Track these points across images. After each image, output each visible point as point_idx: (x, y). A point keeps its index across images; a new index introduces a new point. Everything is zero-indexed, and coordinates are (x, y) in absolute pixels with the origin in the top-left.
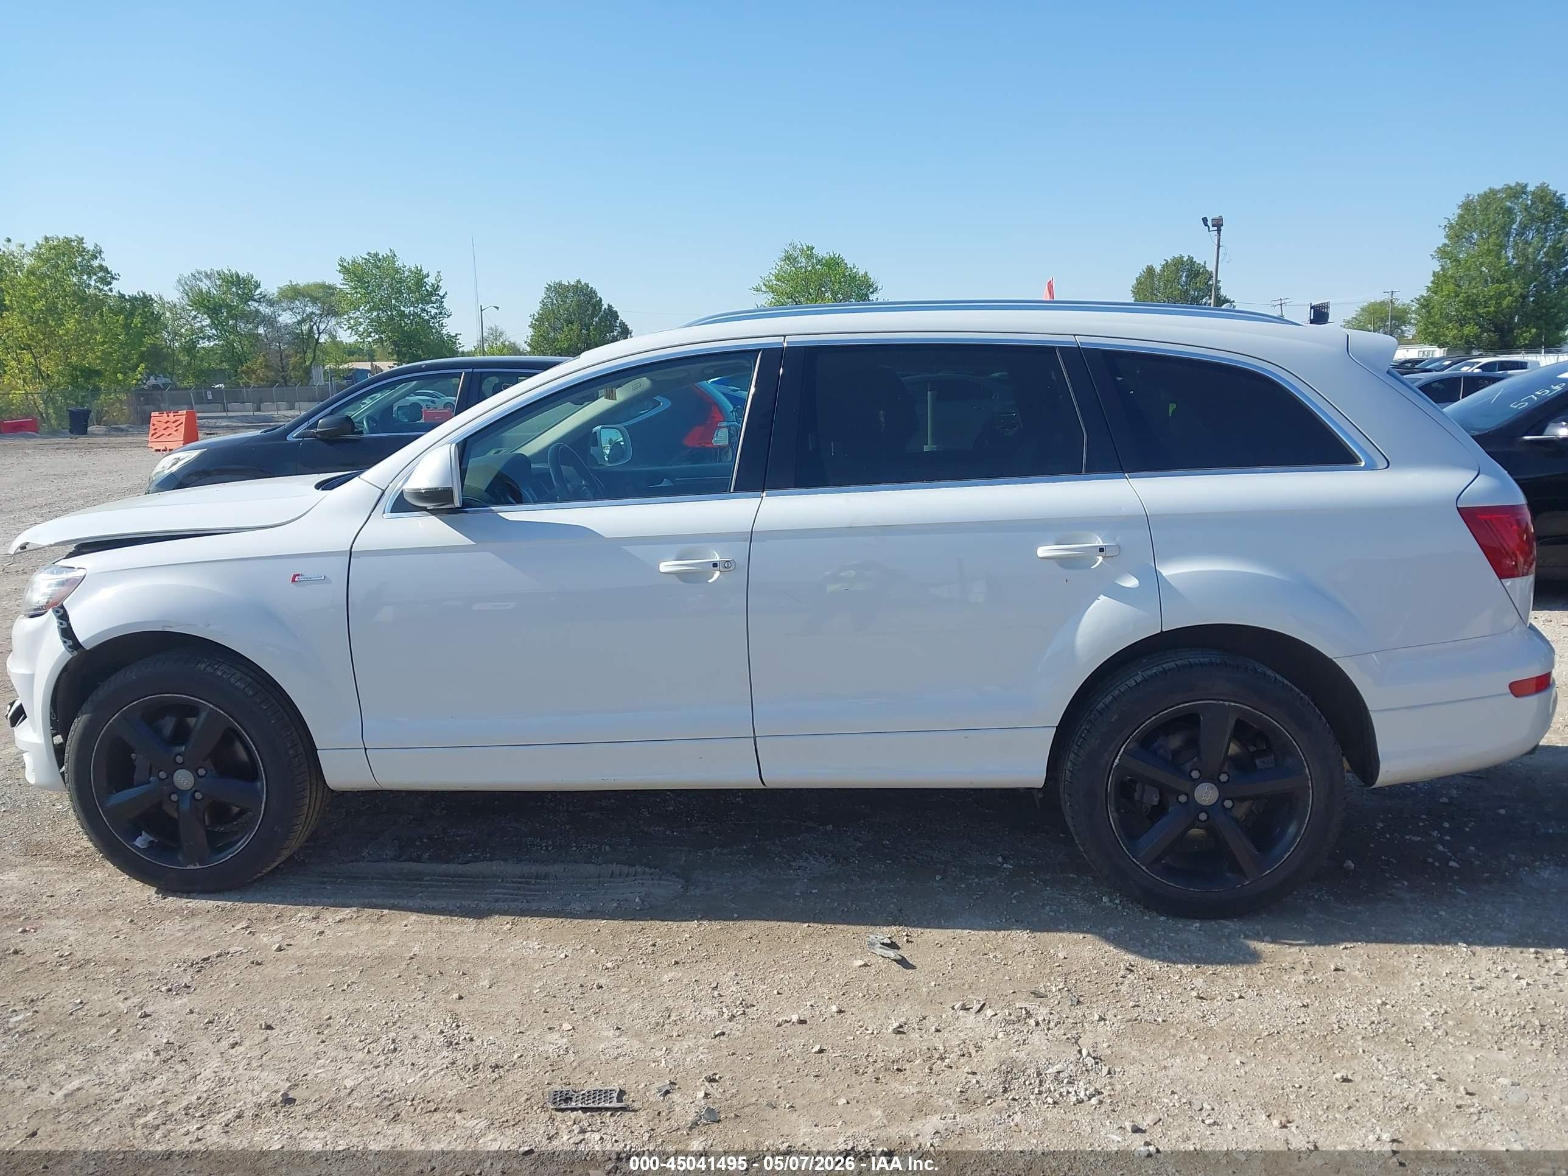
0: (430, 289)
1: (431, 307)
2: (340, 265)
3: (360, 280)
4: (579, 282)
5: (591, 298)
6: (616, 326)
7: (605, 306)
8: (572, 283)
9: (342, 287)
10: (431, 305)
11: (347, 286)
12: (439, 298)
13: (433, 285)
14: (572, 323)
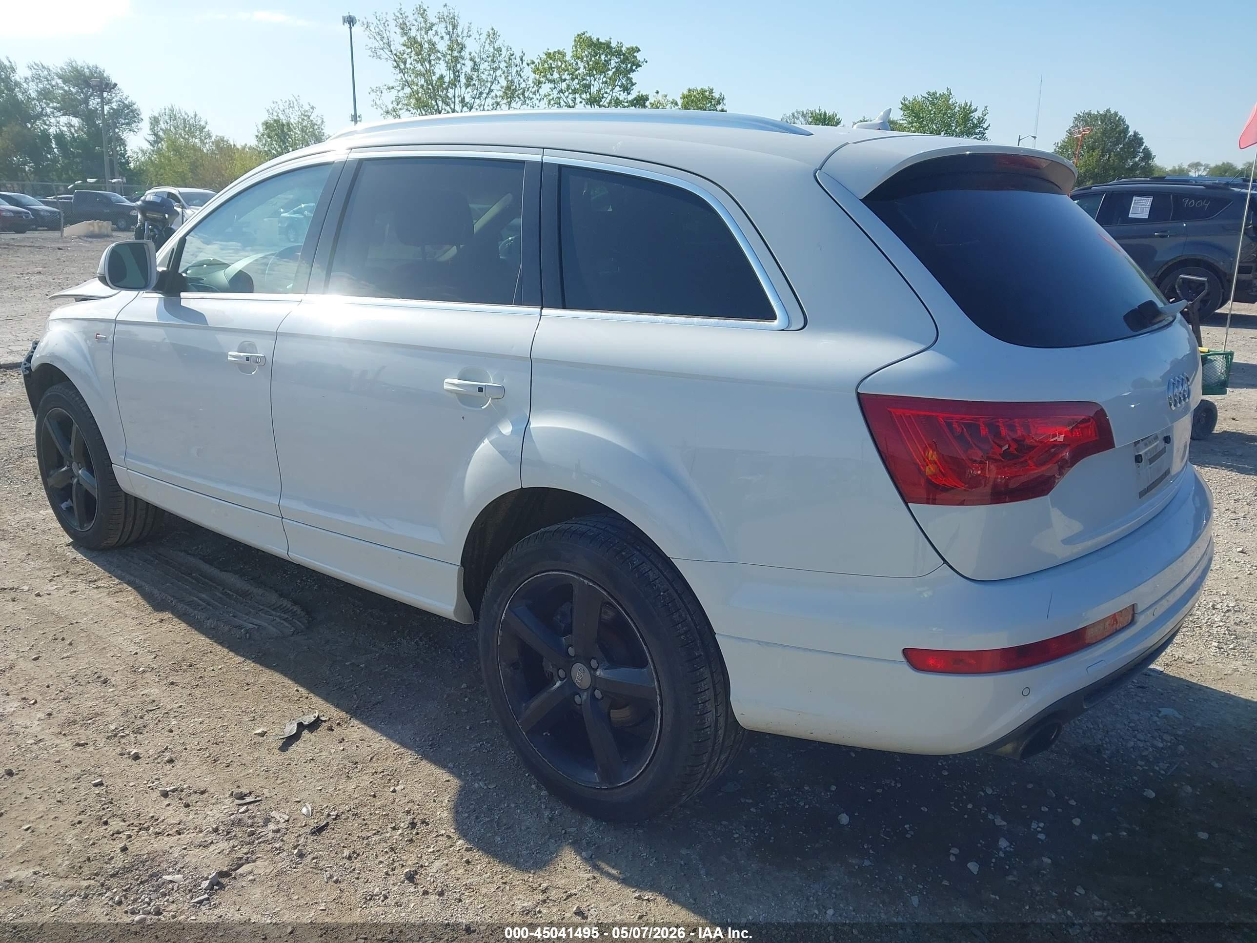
0: (976, 122)
1: (975, 138)
2: (902, 103)
3: (917, 116)
4: (1108, 111)
5: (1117, 126)
6: (1140, 152)
7: (1131, 133)
8: (1101, 113)
9: (901, 122)
10: (974, 136)
11: (906, 122)
12: (982, 129)
13: (979, 118)
14: (1093, 150)
